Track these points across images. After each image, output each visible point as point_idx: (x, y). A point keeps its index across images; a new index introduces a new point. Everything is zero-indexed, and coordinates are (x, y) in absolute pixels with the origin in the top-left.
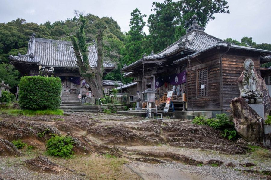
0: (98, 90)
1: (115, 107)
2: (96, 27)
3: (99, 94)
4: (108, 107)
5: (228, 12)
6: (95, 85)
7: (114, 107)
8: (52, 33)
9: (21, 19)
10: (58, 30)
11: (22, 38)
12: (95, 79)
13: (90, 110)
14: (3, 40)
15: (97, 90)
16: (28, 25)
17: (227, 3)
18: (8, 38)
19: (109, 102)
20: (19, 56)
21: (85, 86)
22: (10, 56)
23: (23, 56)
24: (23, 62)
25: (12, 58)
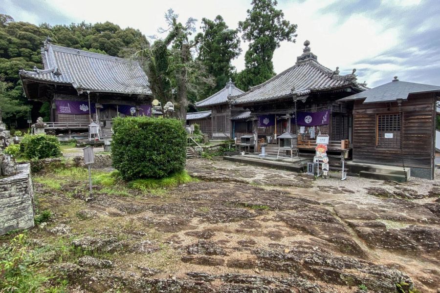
1: (211, 149)
2: (121, 40)
5: (294, 41)
8: (59, 40)
9: (5, 15)
10: (68, 37)
11: (14, 43)
16: (21, 24)
22: (22, 72)
23: (42, 72)
24: (46, 81)
25: (26, 73)
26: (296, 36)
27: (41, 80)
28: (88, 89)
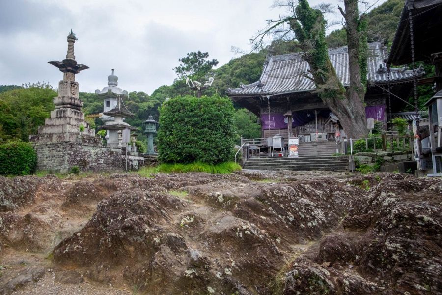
0: (354, 124)
1: (390, 158)
3: (355, 131)
4: (371, 158)
6: (347, 113)
7: (385, 158)
12: (345, 102)
13: (328, 166)
14: (248, 74)
15: (352, 123)
18: (254, 70)
19: (377, 148)
20: (241, 87)
21: (331, 119)
23: (247, 87)
24: (245, 95)
25: (230, 91)
27: (242, 95)
28: (268, 94)
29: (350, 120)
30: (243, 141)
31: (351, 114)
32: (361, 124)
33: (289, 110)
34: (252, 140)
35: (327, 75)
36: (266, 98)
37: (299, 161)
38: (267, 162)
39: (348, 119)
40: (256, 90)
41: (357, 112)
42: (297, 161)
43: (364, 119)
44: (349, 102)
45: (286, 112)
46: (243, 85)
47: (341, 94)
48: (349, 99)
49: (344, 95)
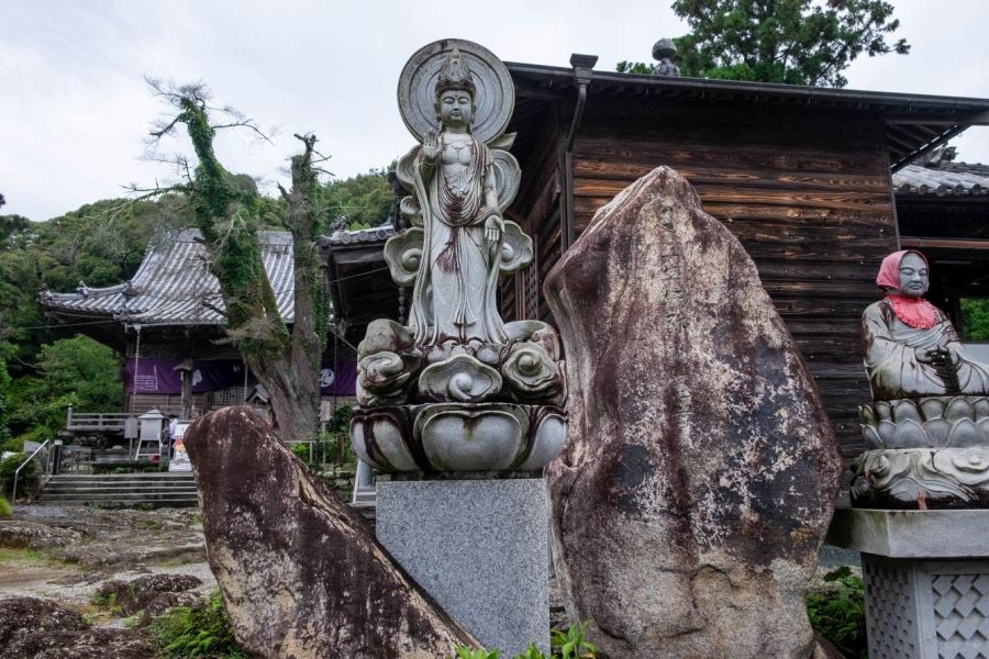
0: (297, 410)
5: (902, 48)
6: (284, 387)
12: (280, 365)
15: (291, 408)
17: (889, 10)
19: (328, 461)
20: (81, 292)
21: (258, 395)
23: (96, 293)
24: (89, 312)
25: (50, 299)
26: (894, 26)
27: (79, 311)
28: (139, 321)
29: (289, 402)
30: (73, 417)
31: (291, 390)
32: (308, 409)
33: (188, 357)
34: (97, 417)
35: (248, 310)
36: (133, 329)
37: (172, 485)
38: (100, 485)
39: (285, 399)
40: (117, 302)
41: (303, 387)
42: (167, 485)
43: (316, 400)
44: (290, 366)
45: (181, 361)
46: (86, 290)
47: (275, 349)
48: (289, 361)
49: (280, 353)
